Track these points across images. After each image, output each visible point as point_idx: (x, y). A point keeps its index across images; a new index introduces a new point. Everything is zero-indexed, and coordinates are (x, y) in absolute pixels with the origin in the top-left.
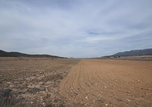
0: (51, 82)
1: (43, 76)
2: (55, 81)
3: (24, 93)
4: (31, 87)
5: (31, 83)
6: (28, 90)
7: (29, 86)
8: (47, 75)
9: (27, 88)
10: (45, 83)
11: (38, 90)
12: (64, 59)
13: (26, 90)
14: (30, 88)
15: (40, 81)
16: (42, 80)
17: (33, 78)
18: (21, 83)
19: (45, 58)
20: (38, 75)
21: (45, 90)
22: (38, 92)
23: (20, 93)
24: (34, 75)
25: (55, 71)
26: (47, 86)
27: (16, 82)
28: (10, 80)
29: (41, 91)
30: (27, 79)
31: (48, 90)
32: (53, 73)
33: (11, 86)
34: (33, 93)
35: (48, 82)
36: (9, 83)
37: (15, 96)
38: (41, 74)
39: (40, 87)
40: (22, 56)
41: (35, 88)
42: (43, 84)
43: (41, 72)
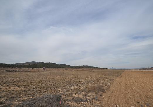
0: (92, 94)
1: (85, 87)
2: (96, 93)
3: (70, 101)
4: (75, 96)
5: (75, 92)
6: (73, 98)
7: (74, 95)
8: (88, 86)
9: (72, 96)
10: (87, 94)
11: (81, 100)
12: (103, 70)
13: (71, 98)
14: (74, 97)
15: (82, 91)
16: (84, 91)
17: (76, 87)
18: (68, 91)
19: (84, 69)
20: (80, 85)
21: (88, 102)
22: (81, 103)
23: (67, 100)
24: (77, 85)
25: (95, 82)
26: (88, 98)
27: (64, 90)
28: (60, 87)
29: (84, 102)
30: (72, 87)
31: (91, 103)
32: (93, 85)
33: (61, 92)
34: (77, 102)
35: (90, 94)
36: (59, 89)
37: (63, 102)
38: (83, 84)
39: (83, 97)
40: (68, 67)
41: (78, 98)
42: (85, 95)
43: (82, 82)
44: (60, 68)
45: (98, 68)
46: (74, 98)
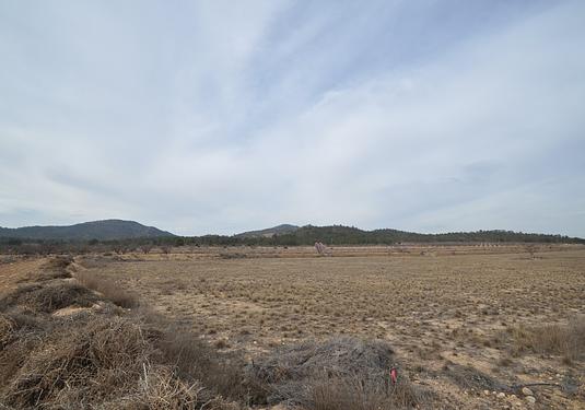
0: (544, 363)
1: (498, 326)
2: (566, 362)
3: (434, 375)
4: (454, 359)
5: (452, 344)
6: (446, 368)
7: (447, 355)
8: (516, 326)
9: (441, 358)
10: (514, 360)
11: (490, 384)
13: (437, 366)
14: (450, 363)
15: (487, 344)
16: (495, 342)
17: (455, 324)
18: (418, 335)
19: (489, 246)
20: (473, 317)
21: (521, 396)
22: (487, 392)
23: (420, 370)
24: (458, 315)
25: (555, 311)
26: (524, 378)
27: (401, 327)
28: (385, 317)
29: (503, 390)
30: (434, 323)
31: (538, 401)
32: (545, 320)
33: (390, 337)
34: (465, 385)
35: (527, 361)
36: (382, 324)
37: (405, 374)
38: (486, 313)
39: (495, 371)
41: (470, 369)
42: (505, 363)
43: (482, 306)
44: (377, 243)
45: (566, 240)
46: (452, 368)
